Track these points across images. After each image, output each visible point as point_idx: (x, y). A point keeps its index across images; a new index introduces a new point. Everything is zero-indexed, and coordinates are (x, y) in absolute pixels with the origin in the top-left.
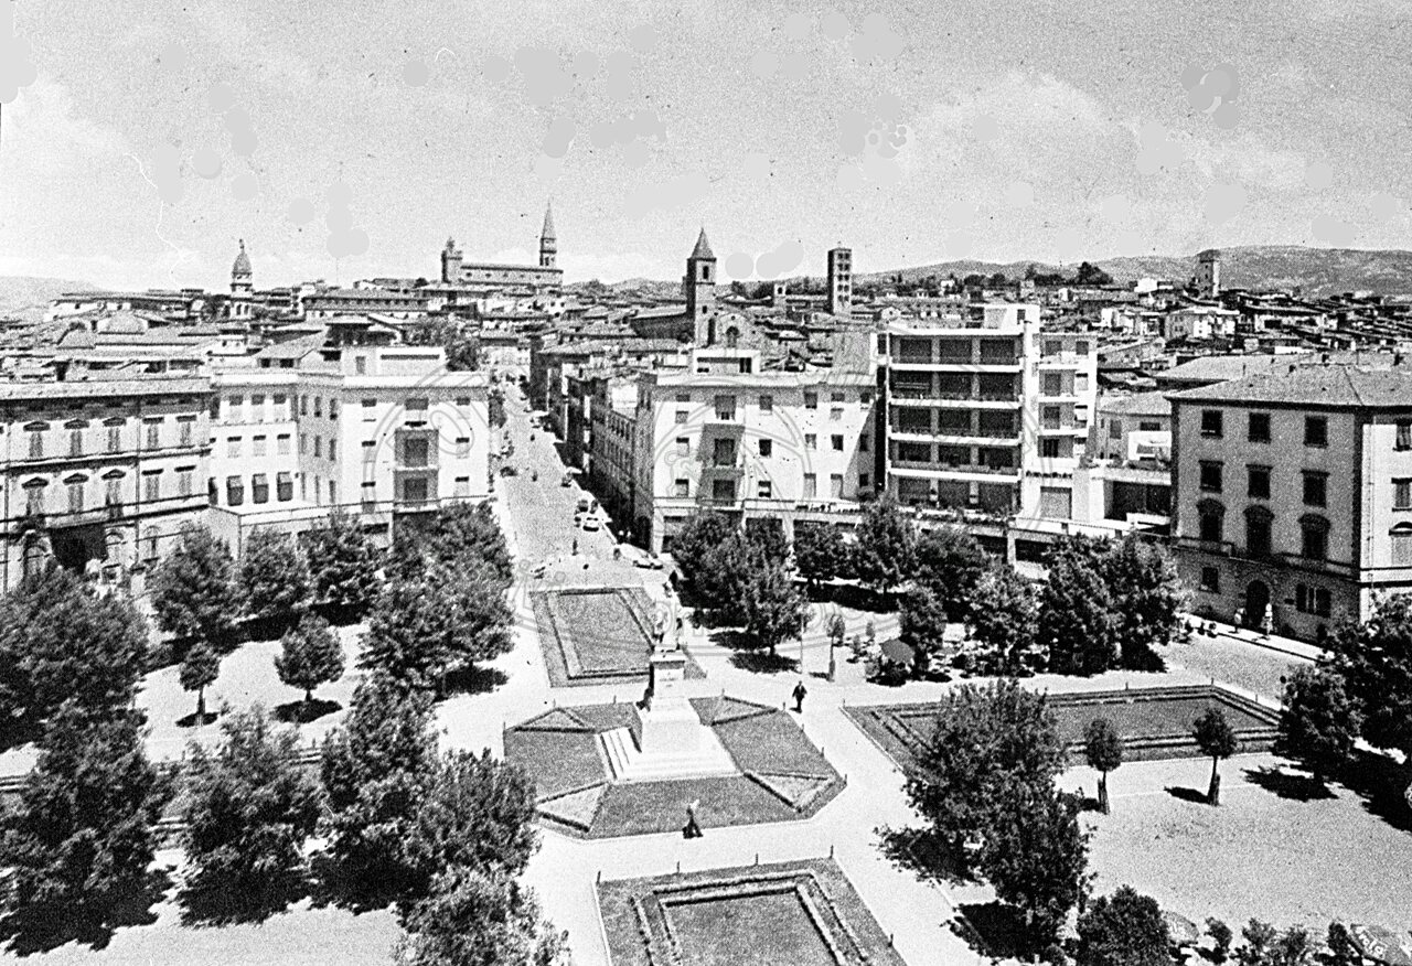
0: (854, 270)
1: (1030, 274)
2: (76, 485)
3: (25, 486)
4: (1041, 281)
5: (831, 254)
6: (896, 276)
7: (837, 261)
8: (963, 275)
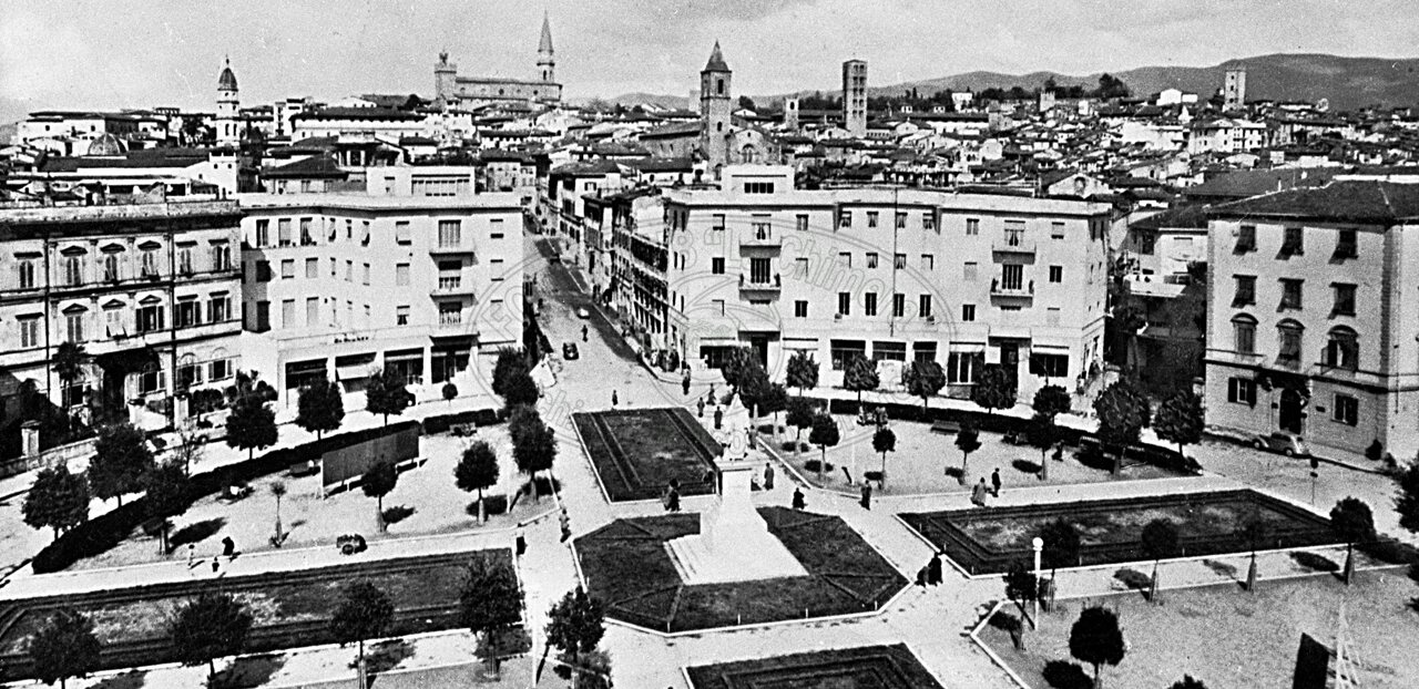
0: (869, 84)
1: (1051, 86)
2: (113, 311)
3: (65, 312)
4: (1060, 93)
5: (846, 66)
6: (911, 90)
7: (851, 74)
8: (981, 88)
